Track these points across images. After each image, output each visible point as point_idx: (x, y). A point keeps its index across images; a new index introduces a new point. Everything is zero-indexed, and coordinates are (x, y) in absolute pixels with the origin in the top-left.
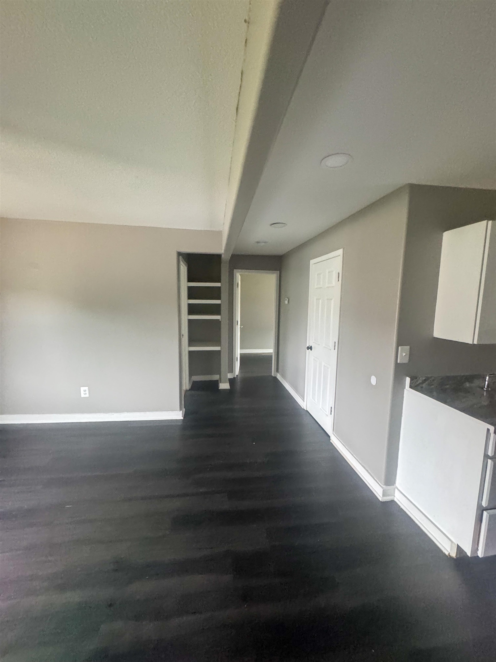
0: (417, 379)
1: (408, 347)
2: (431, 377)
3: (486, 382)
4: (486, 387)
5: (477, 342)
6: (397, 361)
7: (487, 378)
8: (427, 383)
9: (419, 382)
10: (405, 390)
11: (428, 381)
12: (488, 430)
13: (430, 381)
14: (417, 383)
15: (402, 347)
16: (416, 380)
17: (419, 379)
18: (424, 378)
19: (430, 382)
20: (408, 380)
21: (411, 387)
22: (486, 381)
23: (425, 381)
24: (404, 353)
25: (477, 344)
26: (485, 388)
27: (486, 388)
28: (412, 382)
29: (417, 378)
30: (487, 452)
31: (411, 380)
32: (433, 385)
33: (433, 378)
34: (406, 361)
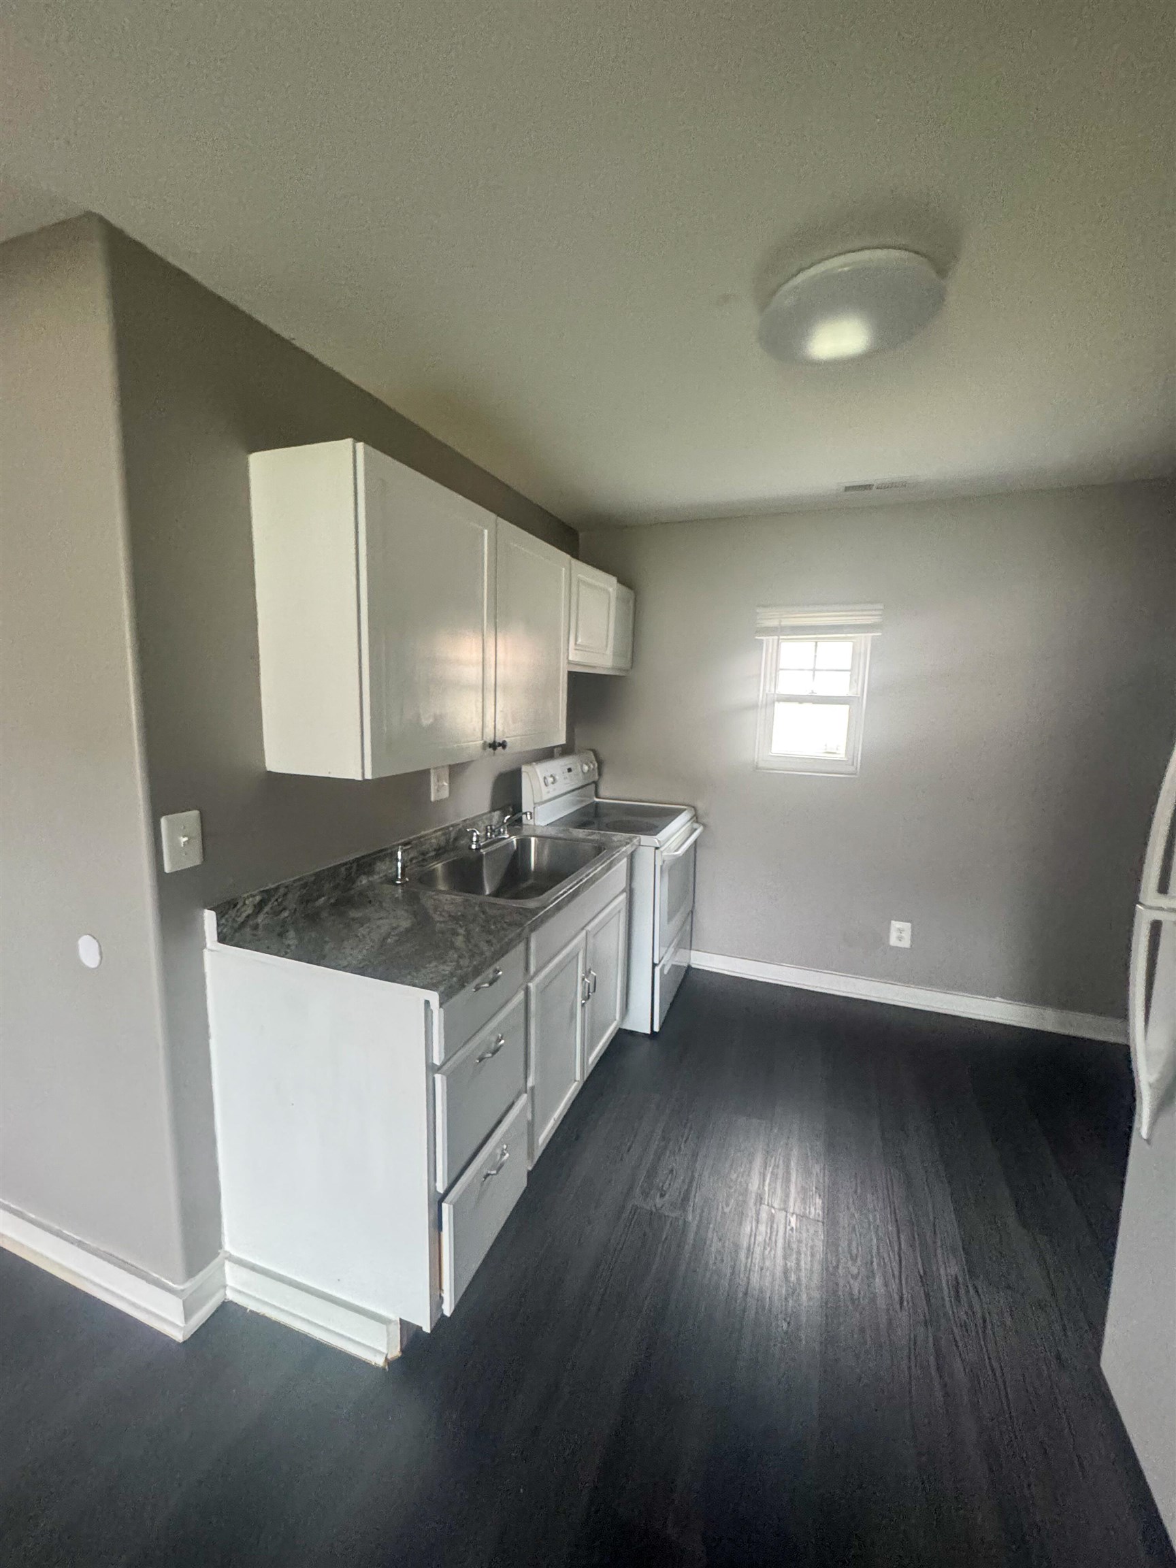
0: (238, 906)
1: (195, 813)
2: (277, 888)
3: (399, 864)
4: (399, 877)
5: (372, 774)
6: (163, 868)
7: (399, 853)
8: (267, 909)
9: (244, 915)
10: (206, 952)
11: (271, 903)
12: (427, 1003)
13: (277, 900)
14: (240, 920)
15: (170, 816)
16: (232, 913)
17: (244, 904)
18: (258, 898)
19: (276, 903)
20: (209, 918)
21: (222, 939)
22: (397, 860)
23: (259, 907)
24: (184, 836)
25: (372, 780)
26: (398, 879)
27: (400, 880)
28: (223, 921)
29: (235, 906)
30: (431, 1055)
31: (220, 916)
32: (284, 909)
33: (282, 891)
34: (193, 859)
